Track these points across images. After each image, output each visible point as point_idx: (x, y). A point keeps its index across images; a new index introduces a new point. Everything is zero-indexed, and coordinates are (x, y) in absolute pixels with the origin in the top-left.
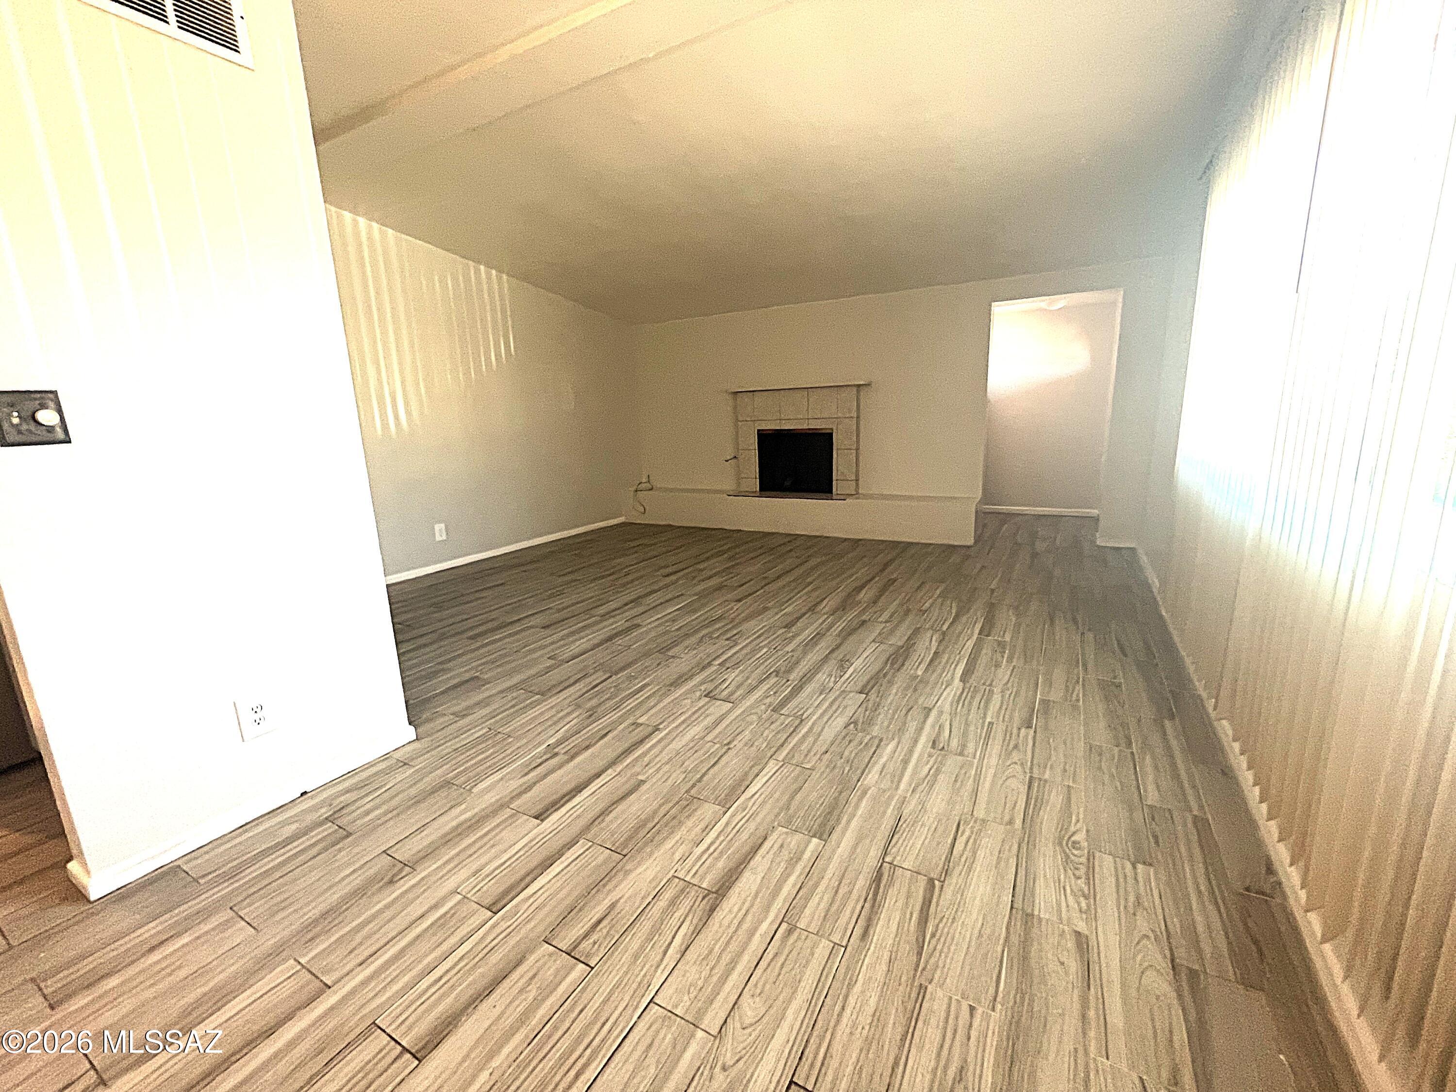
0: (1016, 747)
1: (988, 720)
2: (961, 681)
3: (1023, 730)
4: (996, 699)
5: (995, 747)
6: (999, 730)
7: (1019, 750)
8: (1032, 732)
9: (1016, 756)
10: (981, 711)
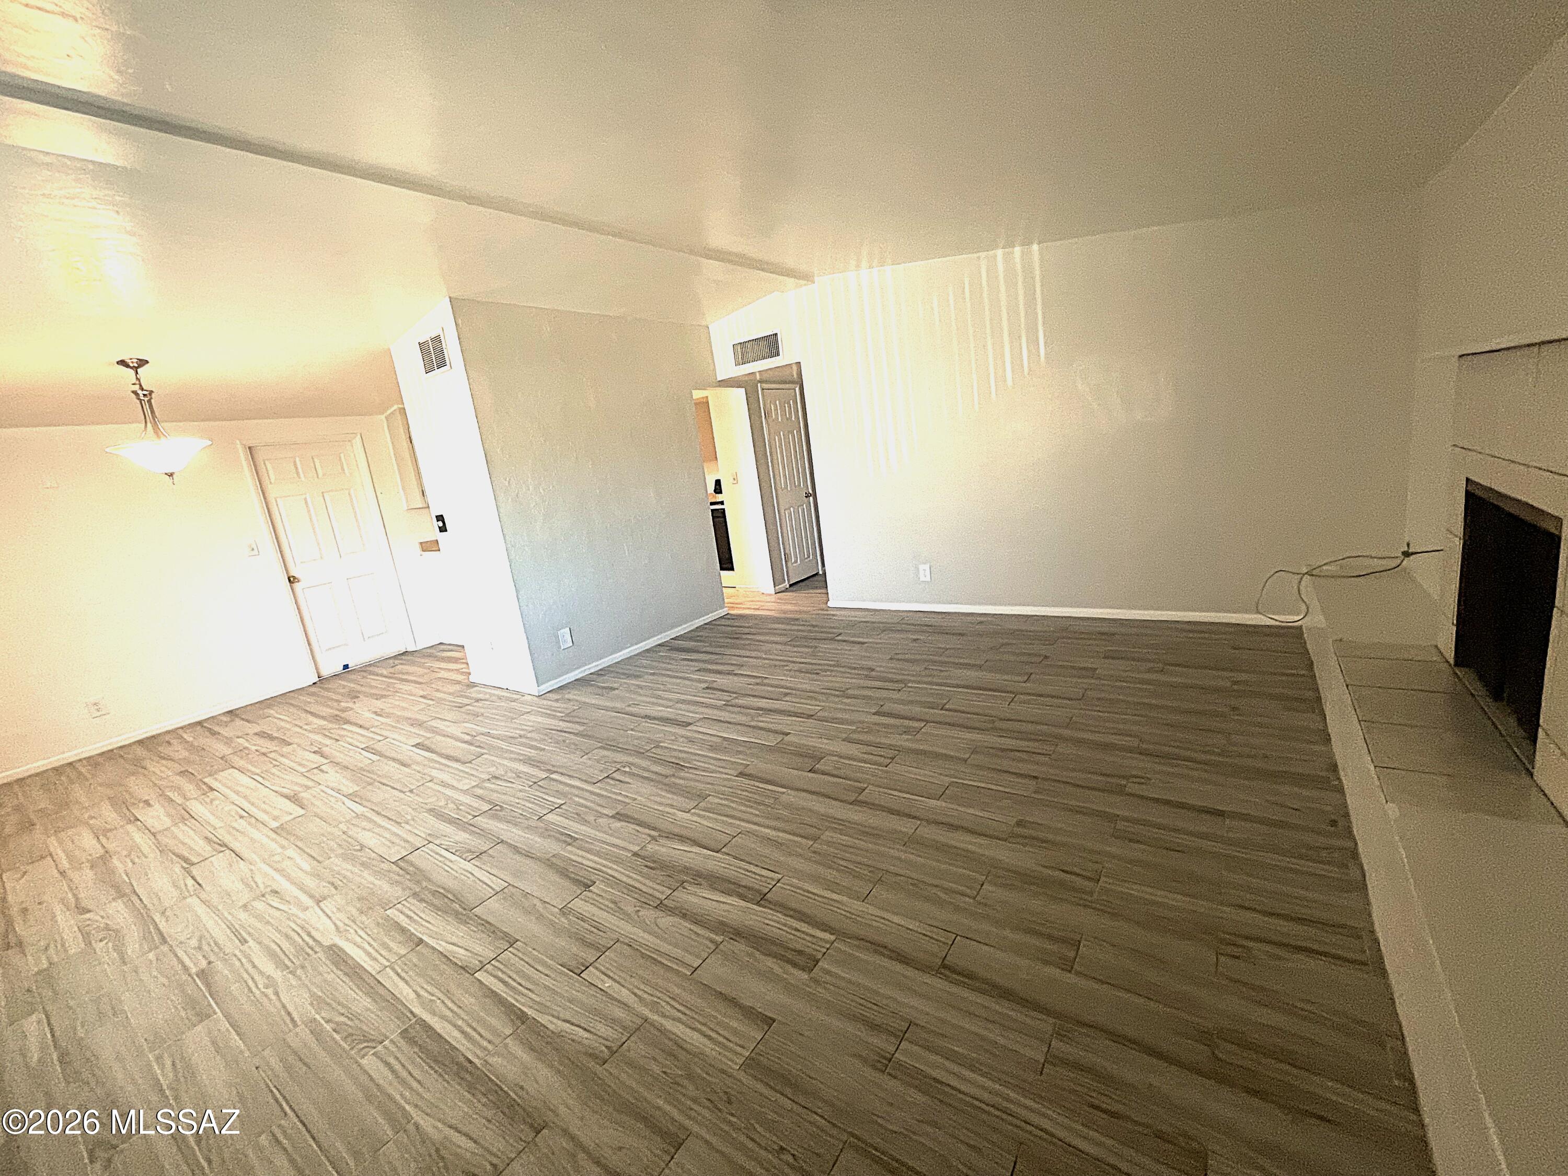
0: (200, 948)
1: (251, 943)
2: (335, 945)
3: (204, 963)
4: (269, 967)
5: (219, 932)
6: (231, 946)
7: (195, 948)
8: (194, 970)
9: (194, 942)
10: (266, 942)
